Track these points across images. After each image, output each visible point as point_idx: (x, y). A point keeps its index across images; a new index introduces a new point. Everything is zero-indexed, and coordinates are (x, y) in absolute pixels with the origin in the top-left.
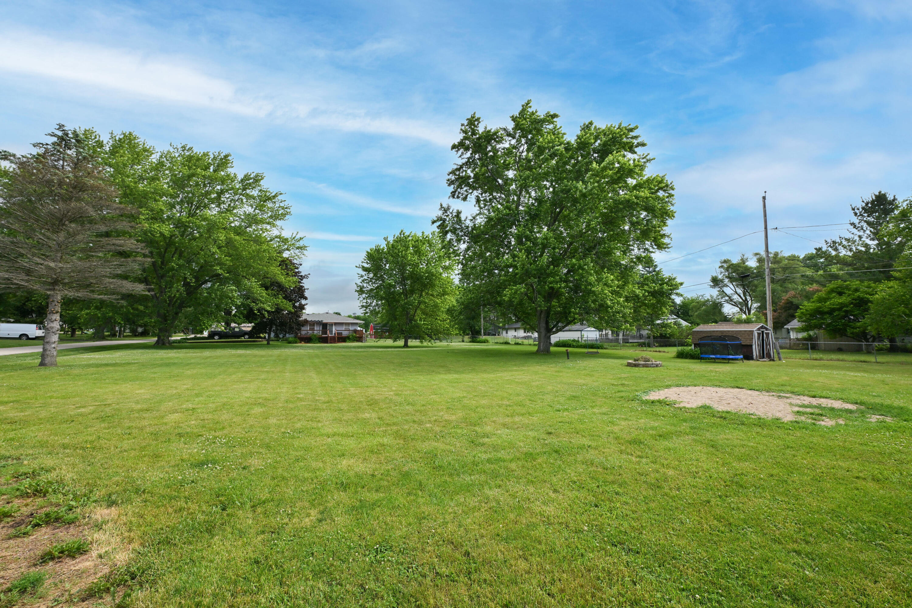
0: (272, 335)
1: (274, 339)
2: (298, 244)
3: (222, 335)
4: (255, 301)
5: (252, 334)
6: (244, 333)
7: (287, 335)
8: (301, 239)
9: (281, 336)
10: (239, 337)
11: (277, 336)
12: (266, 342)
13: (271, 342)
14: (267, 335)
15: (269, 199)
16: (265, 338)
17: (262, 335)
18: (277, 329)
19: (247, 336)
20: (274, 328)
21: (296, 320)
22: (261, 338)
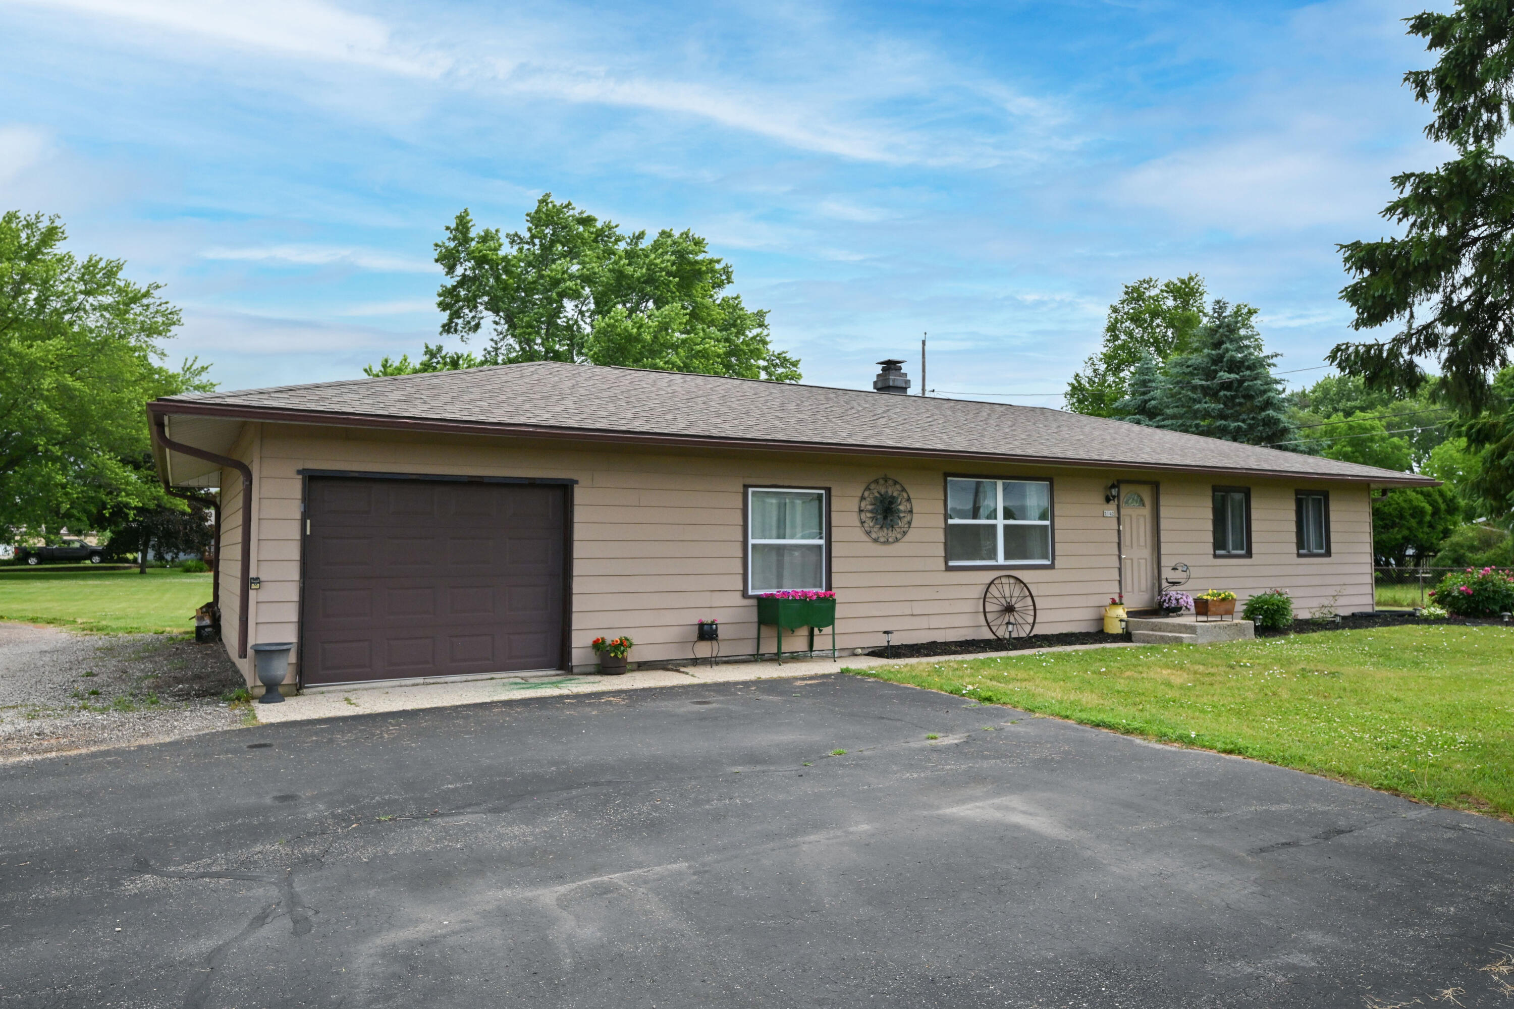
0: (151, 555)
1: (154, 563)
2: (196, 381)
3: (43, 556)
4: (112, 491)
5: (105, 554)
6: (91, 553)
7: (182, 556)
8: (204, 369)
9: (168, 557)
10: (78, 559)
11: (160, 557)
12: (138, 570)
13: (148, 570)
14: (139, 556)
15: (135, 299)
16: (135, 560)
17: (130, 556)
18: (160, 544)
19: (96, 559)
20: (154, 541)
21: (199, 526)
22: (127, 561)
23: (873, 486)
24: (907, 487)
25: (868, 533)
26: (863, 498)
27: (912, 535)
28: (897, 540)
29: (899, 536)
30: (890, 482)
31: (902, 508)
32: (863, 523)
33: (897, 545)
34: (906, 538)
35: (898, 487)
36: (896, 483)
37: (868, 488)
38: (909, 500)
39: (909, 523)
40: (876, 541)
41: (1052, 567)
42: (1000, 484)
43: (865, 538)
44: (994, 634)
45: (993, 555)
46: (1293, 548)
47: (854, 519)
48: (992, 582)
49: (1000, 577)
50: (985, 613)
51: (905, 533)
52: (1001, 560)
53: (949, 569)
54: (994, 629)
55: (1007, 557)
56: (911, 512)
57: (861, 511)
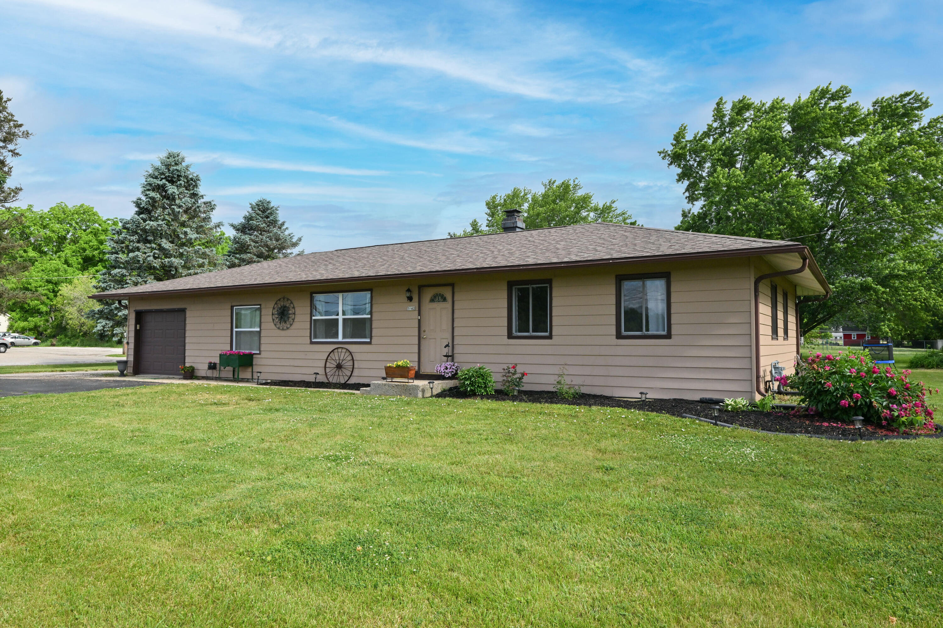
23: (278, 302)
24: (294, 302)
25: (275, 325)
26: (274, 308)
27: (295, 325)
28: (288, 328)
29: (289, 326)
30: (286, 300)
31: (290, 312)
32: (273, 320)
33: (288, 331)
34: (292, 327)
35: (289, 302)
36: (288, 299)
37: (276, 304)
38: (294, 308)
39: (294, 320)
40: (279, 328)
41: (370, 343)
42: (340, 295)
43: (274, 327)
44: (328, 379)
45: (336, 336)
46: (613, 330)
47: (270, 318)
48: (332, 351)
49: (337, 348)
50: (325, 367)
51: (291, 325)
52: (340, 339)
53: (312, 343)
54: (329, 377)
55: (344, 337)
56: (294, 314)
57: (273, 314)
